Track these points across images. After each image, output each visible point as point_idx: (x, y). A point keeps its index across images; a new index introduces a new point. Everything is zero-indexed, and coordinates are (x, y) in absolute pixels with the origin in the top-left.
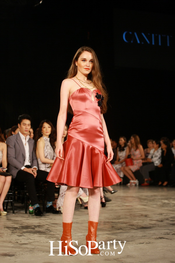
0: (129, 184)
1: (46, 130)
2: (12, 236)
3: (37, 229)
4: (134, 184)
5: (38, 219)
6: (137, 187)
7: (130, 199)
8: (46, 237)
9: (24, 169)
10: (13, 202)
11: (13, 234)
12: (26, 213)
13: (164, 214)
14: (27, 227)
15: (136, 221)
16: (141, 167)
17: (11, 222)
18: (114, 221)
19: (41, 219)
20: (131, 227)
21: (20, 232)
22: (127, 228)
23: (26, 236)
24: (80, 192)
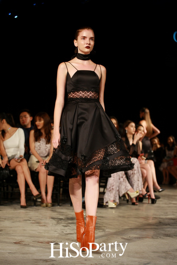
2: (57, 226)
11: (58, 224)
17: (56, 213)
21: (65, 223)
22: (175, 224)
23: (71, 226)
24: (128, 187)
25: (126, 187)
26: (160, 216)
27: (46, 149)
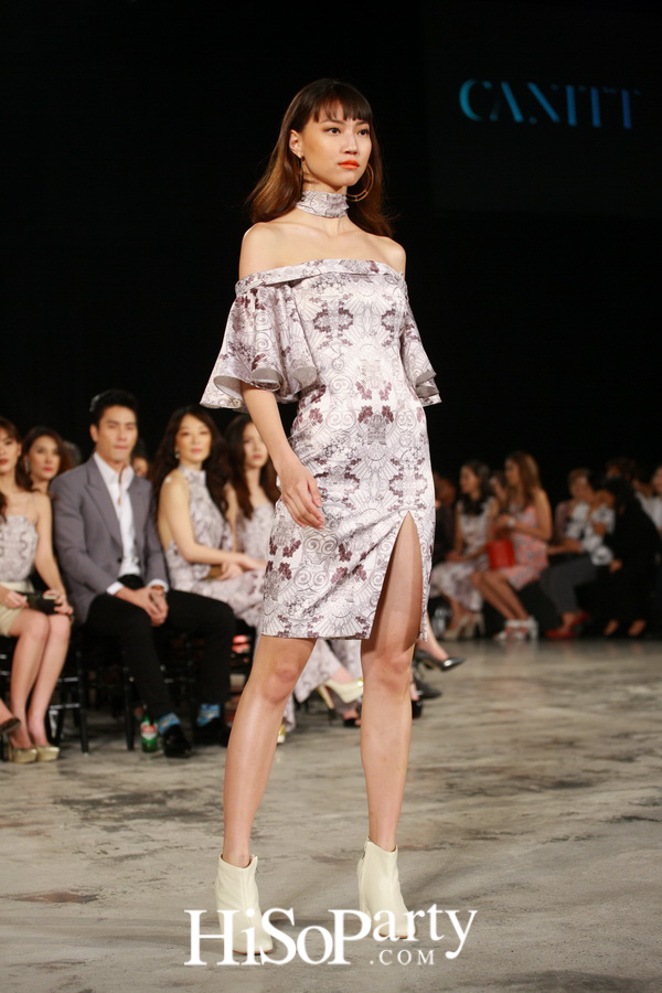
0: (502, 636)
1: (193, 442)
2: (83, 830)
3: (172, 804)
4: (520, 635)
5: (176, 768)
6: (534, 644)
7: (508, 686)
8: (208, 831)
9: (118, 592)
10: (82, 711)
11: (86, 824)
12: (131, 748)
13: (635, 733)
14: (137, 798)
15: (536, 764)
16: (545, 573)
17: (77, 783)
18: (454, 765)
19: (185, 770)
20: (518, 784)
21: (111, 815)
22: (504, 787)
23: (134, 828)
24: (328, 664)
25: (320, 666)
26: (449, 761)
27: (24, 549)
